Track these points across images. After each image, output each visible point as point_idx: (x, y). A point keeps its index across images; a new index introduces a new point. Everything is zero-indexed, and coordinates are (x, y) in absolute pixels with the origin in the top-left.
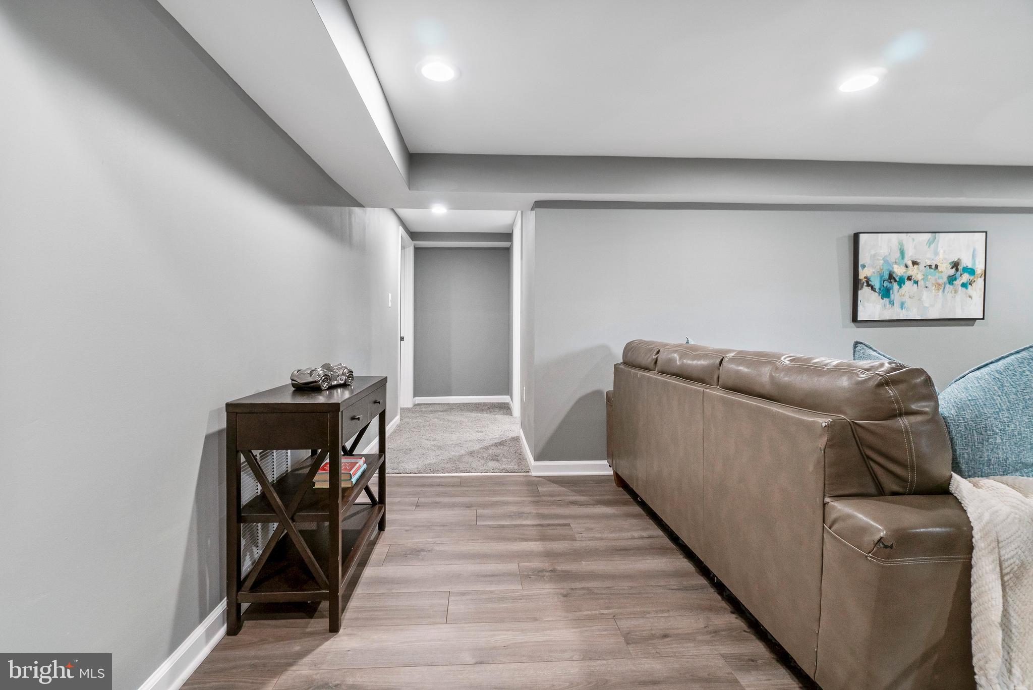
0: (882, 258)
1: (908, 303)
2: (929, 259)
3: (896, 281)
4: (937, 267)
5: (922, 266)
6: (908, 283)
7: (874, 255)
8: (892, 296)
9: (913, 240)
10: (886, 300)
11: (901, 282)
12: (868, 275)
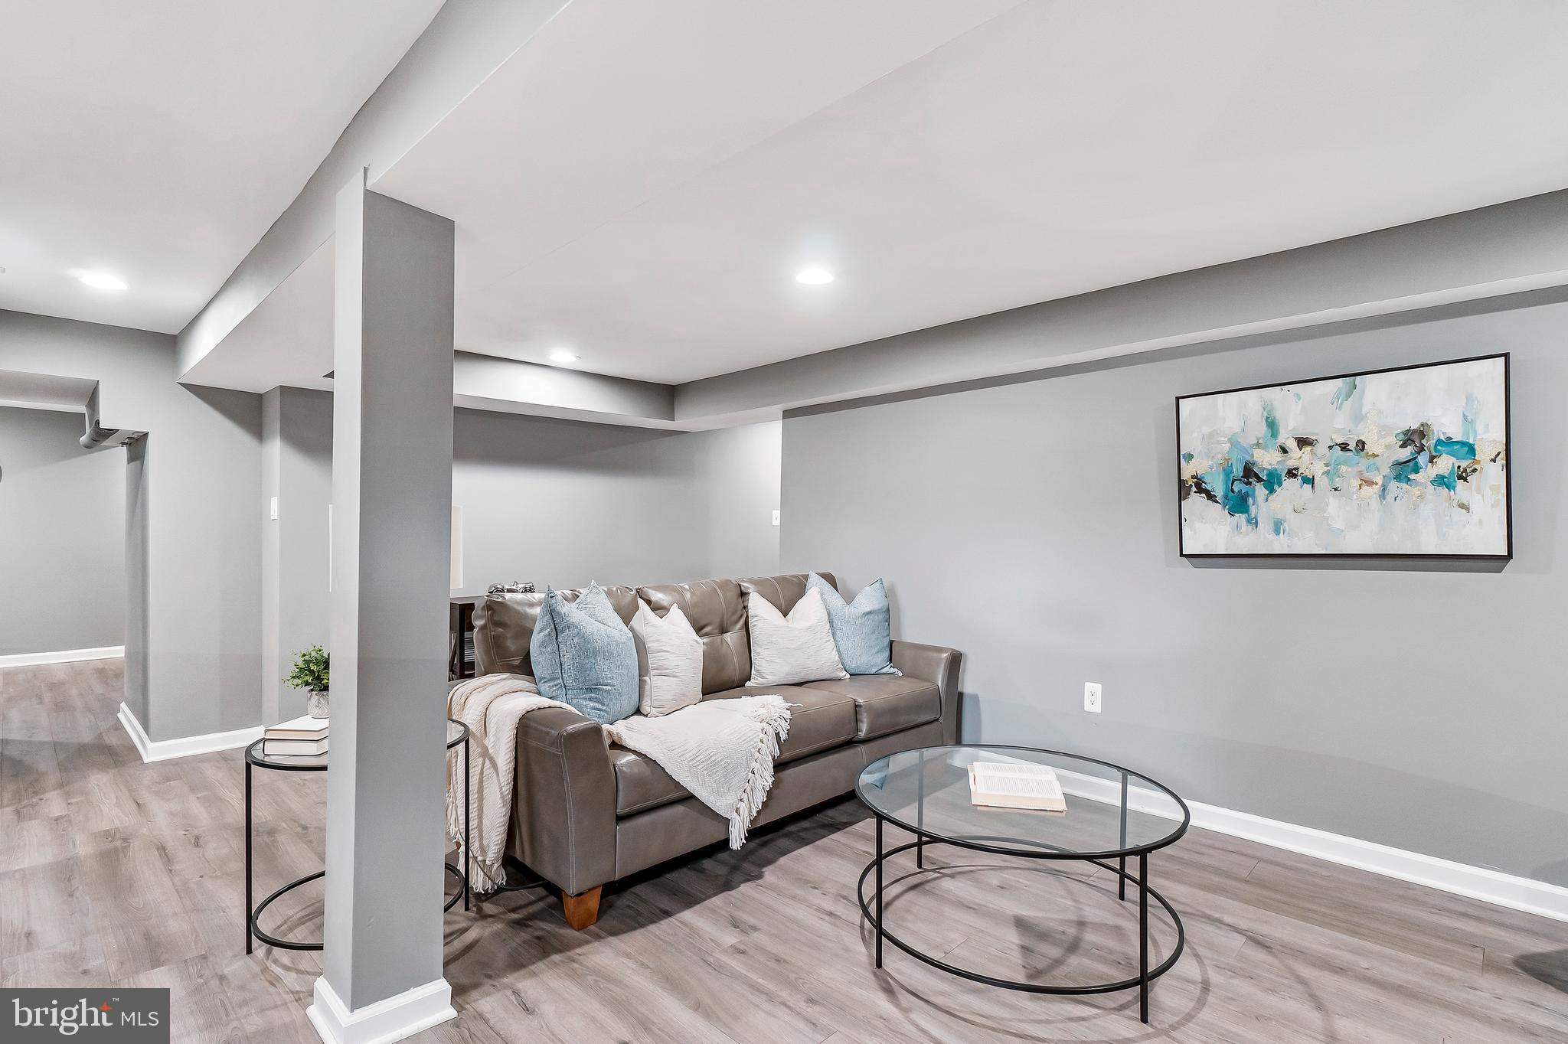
0: (1226, 439)
1: (1292, 520)
2: (1338, 431)
3: (1259, 479)
4: (1361, 445)
5: (1321, 448)
6: (1288, 483)
7: (1211, 435)
8: (1252, 509)
9: (1299, 397)
10: (1241, 518)
11: (1272, 482)
12: (1199, 473)
